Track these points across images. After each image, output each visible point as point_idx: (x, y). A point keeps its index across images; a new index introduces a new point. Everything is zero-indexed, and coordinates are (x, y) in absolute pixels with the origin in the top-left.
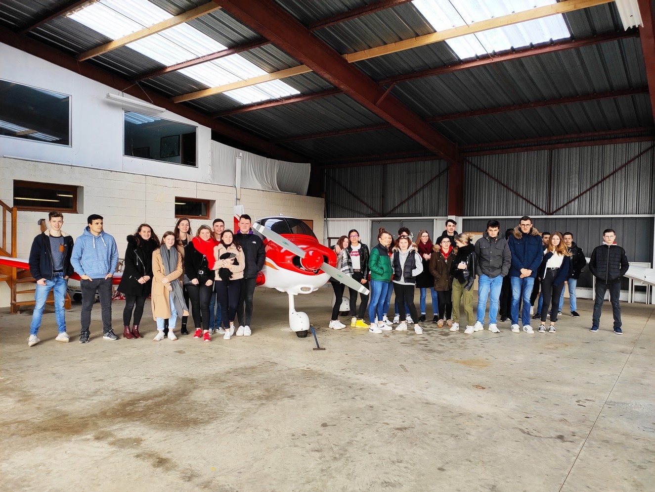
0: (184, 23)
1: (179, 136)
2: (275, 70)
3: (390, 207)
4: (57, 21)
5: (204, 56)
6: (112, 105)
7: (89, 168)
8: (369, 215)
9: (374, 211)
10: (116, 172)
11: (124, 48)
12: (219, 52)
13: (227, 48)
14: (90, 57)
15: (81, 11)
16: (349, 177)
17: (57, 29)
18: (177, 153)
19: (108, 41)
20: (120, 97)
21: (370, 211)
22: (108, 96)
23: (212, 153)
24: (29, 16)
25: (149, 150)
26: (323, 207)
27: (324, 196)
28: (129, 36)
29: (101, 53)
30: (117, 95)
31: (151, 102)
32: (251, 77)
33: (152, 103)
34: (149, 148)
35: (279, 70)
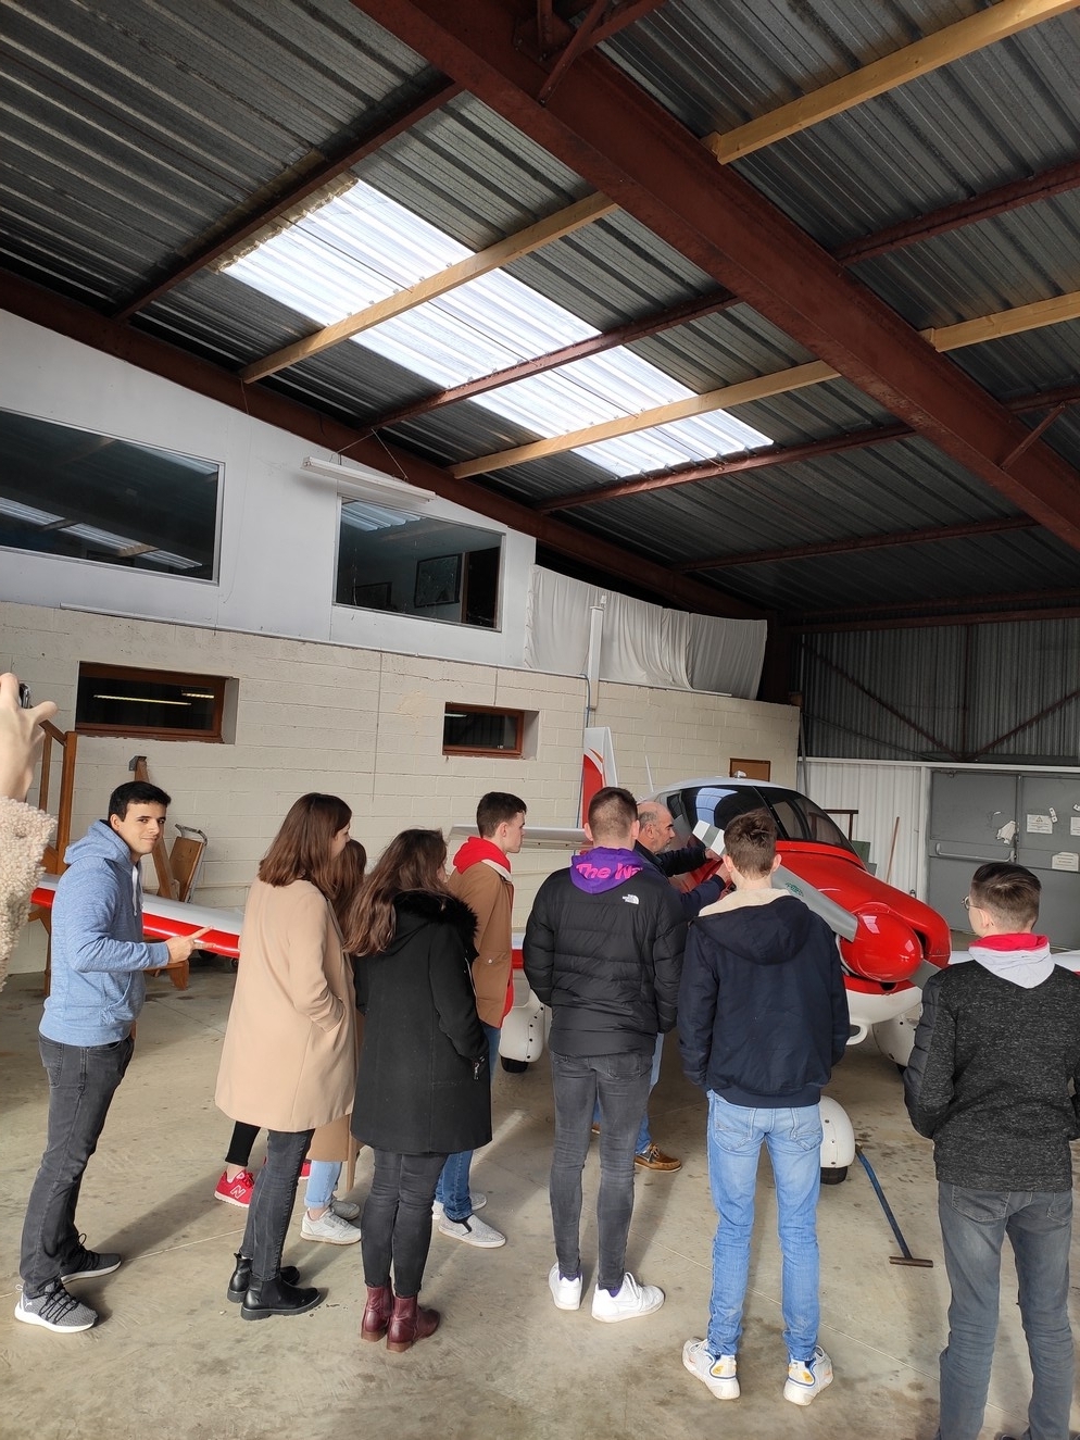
0: (498, 270)
1: (460, 556)
2: (718, 384)
3: (984, 736)
4: (198, 284)
5: (540, 358)
6: (314, 486)
7: (255, 635)
8: (922, 753)
9: (940, 744)
10: (315, 643)
11: (347, 346)
12: (578, 344)
13: (598, 333)
14: (270, 372)
15: (253, 255)
16: (868, 654)
17: (199, 305)
18: (452, 596)
19: (313, 330)
20: (334, 467)
21: (926, 745)
22: (307, 464)
23: (536, 597)
24: (137, 274)
25: (389, 589)
26: (796, 727)
27: (800, 700)
28: (362, 314)
29: (294, 361)
30: (327, 462)
31: (402, 478)
32: (649, 406)
33: (406, 481)
34: (390, 584)
35: (727, 384)
